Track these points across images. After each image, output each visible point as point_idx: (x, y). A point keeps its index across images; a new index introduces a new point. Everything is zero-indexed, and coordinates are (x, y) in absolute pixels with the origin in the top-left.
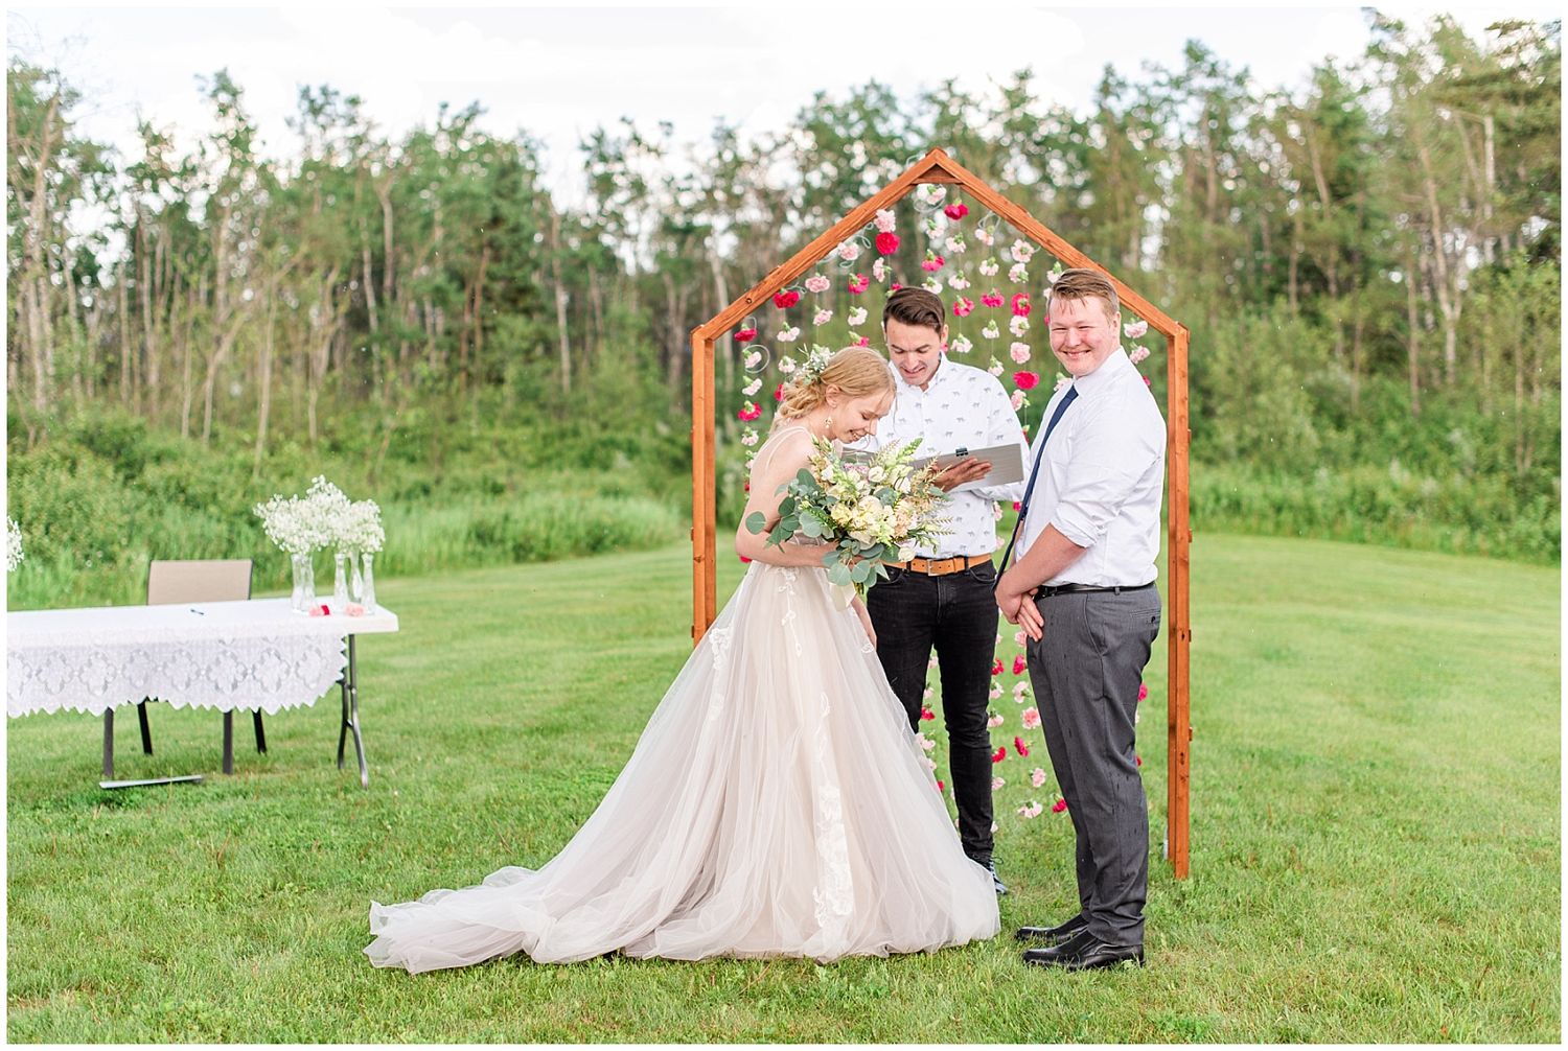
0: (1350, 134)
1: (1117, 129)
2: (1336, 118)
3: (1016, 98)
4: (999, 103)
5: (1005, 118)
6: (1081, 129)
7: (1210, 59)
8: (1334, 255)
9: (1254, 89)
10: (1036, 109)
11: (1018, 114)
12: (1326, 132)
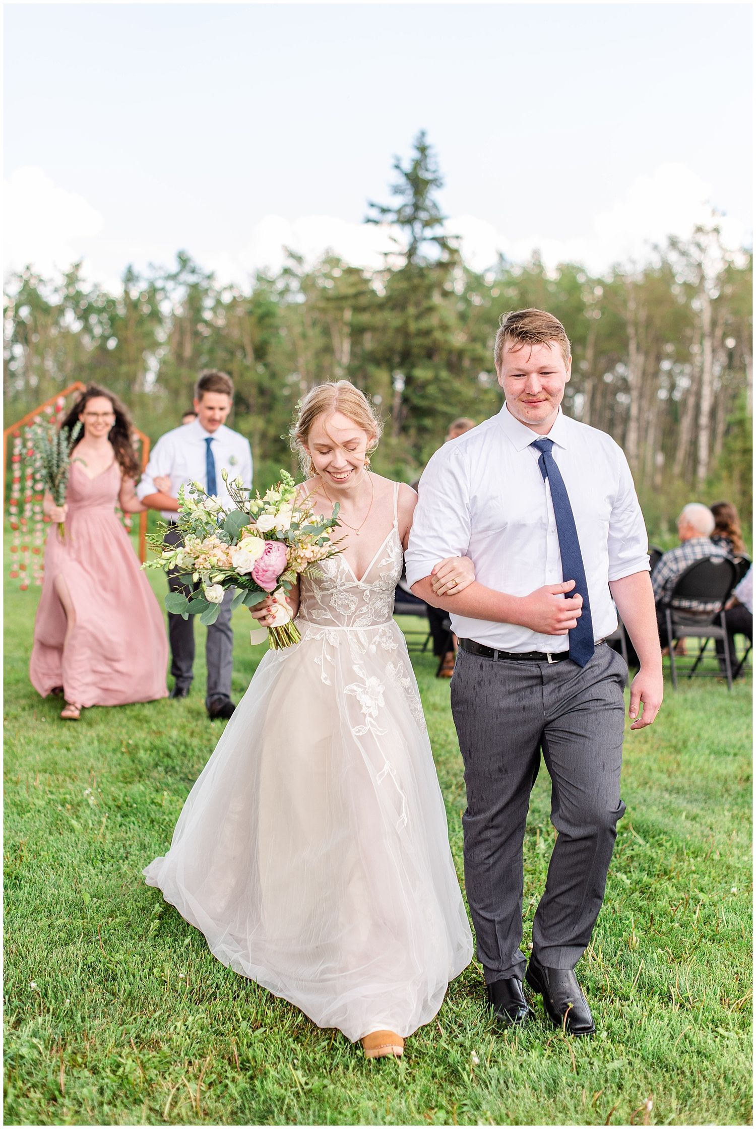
0: (268, 321)
1: (133, 305)
2: (260, 311)
3: (72, 279)
4: (60, 281)
5: (64, 292)
6: (111, 303)
7: (191, 264)
8: (254, 391)
9: (218, 285)
10: (85, 288)
11: (72, 291)
12: (254, 320)
